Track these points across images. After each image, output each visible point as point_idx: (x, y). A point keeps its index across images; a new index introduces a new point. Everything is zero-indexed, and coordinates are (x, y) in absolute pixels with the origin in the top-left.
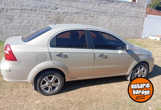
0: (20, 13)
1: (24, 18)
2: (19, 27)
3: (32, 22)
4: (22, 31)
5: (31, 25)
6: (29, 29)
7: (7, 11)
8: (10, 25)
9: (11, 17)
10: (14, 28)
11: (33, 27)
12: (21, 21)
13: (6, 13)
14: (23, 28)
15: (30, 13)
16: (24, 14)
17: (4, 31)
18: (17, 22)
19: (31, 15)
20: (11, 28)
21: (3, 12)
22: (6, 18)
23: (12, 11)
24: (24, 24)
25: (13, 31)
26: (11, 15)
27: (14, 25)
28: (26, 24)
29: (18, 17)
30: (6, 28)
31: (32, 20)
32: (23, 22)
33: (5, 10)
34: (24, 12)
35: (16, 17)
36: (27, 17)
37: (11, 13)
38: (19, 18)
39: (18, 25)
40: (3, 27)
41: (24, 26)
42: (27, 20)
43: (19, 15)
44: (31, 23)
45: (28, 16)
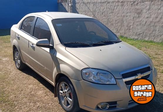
0: (149, 6)
1: (152, 12)
2: (146, 23)
3: (161, 16)
4: (147, 28)
5: (159, 21)
6: (156, 26)
7: (137, 4)
8: (138, 20)
9: (140, 10)
10: (140, 24)
11: (160, 24)
12: (149, 16)
13: (136, 7)
14: (149, 25)
15: (160, 5)
16: (153, 6)
17: (131, 27)
18: (144, 17)
19: (161, 7)
20: (138, 23)
21: (134, 5)
22: (136, 13)
23: (142, 4)
24: (151, 19)
25: (139, 27)
26: (140, 8)
27: (141, 20)
28: (153, 20)
29: (147, 10)
30: (133, 23)
31: (161, 14)
32: (150, 17)
33: (136, 3)
34: (154, 4)
35: (145, 11)
36: (156, 10)
37: (140, 6)
38: (148, 12)
39: (145, 20)
40: (131, 22)
41: (151, 22)
42: (156, 14)
43: (148, 9)
44: (159, 18)
45: (158, 9)
